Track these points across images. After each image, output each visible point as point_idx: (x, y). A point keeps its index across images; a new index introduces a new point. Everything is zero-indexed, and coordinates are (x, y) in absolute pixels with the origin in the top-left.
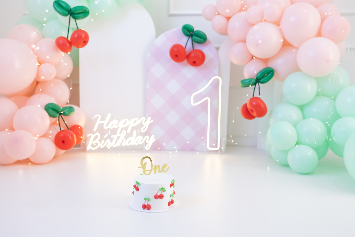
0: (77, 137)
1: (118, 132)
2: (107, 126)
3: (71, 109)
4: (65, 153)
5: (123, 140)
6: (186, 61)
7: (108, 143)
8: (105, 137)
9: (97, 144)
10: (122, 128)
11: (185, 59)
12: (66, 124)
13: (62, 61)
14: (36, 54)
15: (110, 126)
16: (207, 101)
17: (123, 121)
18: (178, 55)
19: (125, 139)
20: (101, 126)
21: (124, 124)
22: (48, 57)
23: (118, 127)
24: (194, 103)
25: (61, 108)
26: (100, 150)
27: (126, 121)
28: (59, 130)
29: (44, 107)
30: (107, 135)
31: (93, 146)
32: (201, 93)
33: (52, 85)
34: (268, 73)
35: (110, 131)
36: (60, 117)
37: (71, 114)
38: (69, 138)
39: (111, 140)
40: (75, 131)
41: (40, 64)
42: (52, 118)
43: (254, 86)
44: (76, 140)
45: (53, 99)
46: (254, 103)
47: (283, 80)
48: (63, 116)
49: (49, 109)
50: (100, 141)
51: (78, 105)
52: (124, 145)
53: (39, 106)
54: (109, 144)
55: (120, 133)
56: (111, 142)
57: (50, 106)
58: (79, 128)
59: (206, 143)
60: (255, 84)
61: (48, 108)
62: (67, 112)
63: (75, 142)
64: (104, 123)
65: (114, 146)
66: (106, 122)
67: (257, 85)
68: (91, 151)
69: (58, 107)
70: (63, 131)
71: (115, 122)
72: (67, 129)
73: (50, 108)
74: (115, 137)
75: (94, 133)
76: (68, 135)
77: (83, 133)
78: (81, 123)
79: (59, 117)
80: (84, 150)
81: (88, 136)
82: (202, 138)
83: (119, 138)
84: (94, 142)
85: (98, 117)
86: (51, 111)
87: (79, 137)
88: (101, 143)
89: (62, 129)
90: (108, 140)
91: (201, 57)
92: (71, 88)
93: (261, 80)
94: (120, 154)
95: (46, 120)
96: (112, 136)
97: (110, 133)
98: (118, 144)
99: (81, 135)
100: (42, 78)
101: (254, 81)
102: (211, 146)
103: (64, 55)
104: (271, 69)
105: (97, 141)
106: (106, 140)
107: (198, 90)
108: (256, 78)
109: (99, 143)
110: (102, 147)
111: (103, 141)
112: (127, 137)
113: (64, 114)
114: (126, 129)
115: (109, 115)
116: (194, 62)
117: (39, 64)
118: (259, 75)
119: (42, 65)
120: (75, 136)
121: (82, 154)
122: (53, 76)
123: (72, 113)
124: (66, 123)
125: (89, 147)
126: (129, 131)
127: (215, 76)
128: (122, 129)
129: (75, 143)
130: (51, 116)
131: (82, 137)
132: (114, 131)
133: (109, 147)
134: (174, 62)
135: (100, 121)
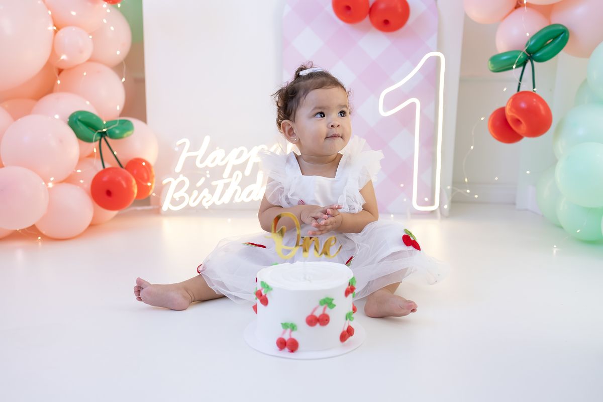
0: (138, 183)
1: (226, 174)
2: (202, 162)
3: (126, 127)
4: (117, 216)
5: (236, 191)
6: (367, 20)
7: (204, 197)
8: (199, 184)
9: (182, 199)
10: (233, 165)
11: (365, 16)
12: (115, 156)
13: (105, 21)
14: (49, 8)
15: (208, 163)
16: (413, 105)
17: (235, 152)
18: (351, 6)
19: (239, 189)
20: (190, 161)
21: (238, 157)
22: (74, 13)
23: (226, 165)
24: (385, 111)
25: (105, 122)
26: (188, 212)
27: (242, 152)
28: (101, 168)
29: (68, 120)
30: (203, 180)
31: (174, 202)
32: (398, 89)
33: (85, 74)
34: (555, 38)
35: (208, 172)
36: (103, 140)
37: (125, 135)
38: (122, 185)
39: (212, 191)
40: (135, 172)
41: (58, 29)
42: (86, 144)
43: (521, 68)
44: (136, 191)
45: (88, 103)
46: (523, 105)
47: (587, 53)
48: (109, 139)
49: (79, 123)
50: (189, 192)
51: (144, 119)
52: (237, 200)
53: (57, 117)
54: (208, 199)
55: (231, 176)
56: (210, 195)
57: (80, 117)
58: (144, 164)
59: (410, 197)
60: (524, 64)
61: (76, 122)
62: (117, 132)
63: (134, 194)
64: (196, 157)
65: (218, 203)
66: (200, 153)
67: (529, 64)
68: (170, 213)
69: (99, 120)
70: (109, 169)
71: (219, 153)
72: (117, 165)
73: (79, 120)
74: (219, 184)
75: (176, 176)
76: (120, 178)
77: (153, 176)
78: (150, 155)
79: (100, 140)
80: (157, 211)
81: (164, 182)
82: (402, 185)
83: (227, 186)
84: (177, 196)
85: (185, 143)
86: (82, 127)
87: (144, 184)
88: (190, 196)
89: (107, 166)
90: (206, 191)
91: (400, 10)
92: (124, 80)
93: (538, 55)
94: (229, 220)
95: (73, 147)
96: (214, 183)
97: (208, 176)
98: (226, 199)
99: (148, 180)
100: (63, 57)
101: (521, 56)
102: (421, 202)
103: (108, 11)
104: (561, 28)
105: (182, 193)
106: (200, 190)
107: (393, 83)
108: (527, 50)
109: (186, 196)
110: (193, 205)
111: (195, 193)
112: (244, 184)
113: (113, 136)
114: (242, 167)
115: (207, 140)
116: (386, 22)
117: (55, 28)
118: (532, 43)
119: (62, 30)
120: (134, 182)
121: (153, 220)
122: (86, 55)
123: (129, 133)
124: (115, 153)
125: (166, 206)
126: (248, 172)
127: (431, 51)
128: (235, 168)
129: (135, 196)
130: (81, 137)
131: (149, 184)
132: (217, 172)
133: (206, 205)
134: (341, 23)
135: (187, 152)
